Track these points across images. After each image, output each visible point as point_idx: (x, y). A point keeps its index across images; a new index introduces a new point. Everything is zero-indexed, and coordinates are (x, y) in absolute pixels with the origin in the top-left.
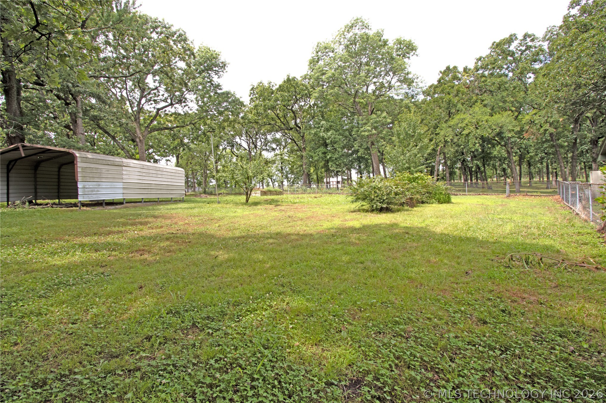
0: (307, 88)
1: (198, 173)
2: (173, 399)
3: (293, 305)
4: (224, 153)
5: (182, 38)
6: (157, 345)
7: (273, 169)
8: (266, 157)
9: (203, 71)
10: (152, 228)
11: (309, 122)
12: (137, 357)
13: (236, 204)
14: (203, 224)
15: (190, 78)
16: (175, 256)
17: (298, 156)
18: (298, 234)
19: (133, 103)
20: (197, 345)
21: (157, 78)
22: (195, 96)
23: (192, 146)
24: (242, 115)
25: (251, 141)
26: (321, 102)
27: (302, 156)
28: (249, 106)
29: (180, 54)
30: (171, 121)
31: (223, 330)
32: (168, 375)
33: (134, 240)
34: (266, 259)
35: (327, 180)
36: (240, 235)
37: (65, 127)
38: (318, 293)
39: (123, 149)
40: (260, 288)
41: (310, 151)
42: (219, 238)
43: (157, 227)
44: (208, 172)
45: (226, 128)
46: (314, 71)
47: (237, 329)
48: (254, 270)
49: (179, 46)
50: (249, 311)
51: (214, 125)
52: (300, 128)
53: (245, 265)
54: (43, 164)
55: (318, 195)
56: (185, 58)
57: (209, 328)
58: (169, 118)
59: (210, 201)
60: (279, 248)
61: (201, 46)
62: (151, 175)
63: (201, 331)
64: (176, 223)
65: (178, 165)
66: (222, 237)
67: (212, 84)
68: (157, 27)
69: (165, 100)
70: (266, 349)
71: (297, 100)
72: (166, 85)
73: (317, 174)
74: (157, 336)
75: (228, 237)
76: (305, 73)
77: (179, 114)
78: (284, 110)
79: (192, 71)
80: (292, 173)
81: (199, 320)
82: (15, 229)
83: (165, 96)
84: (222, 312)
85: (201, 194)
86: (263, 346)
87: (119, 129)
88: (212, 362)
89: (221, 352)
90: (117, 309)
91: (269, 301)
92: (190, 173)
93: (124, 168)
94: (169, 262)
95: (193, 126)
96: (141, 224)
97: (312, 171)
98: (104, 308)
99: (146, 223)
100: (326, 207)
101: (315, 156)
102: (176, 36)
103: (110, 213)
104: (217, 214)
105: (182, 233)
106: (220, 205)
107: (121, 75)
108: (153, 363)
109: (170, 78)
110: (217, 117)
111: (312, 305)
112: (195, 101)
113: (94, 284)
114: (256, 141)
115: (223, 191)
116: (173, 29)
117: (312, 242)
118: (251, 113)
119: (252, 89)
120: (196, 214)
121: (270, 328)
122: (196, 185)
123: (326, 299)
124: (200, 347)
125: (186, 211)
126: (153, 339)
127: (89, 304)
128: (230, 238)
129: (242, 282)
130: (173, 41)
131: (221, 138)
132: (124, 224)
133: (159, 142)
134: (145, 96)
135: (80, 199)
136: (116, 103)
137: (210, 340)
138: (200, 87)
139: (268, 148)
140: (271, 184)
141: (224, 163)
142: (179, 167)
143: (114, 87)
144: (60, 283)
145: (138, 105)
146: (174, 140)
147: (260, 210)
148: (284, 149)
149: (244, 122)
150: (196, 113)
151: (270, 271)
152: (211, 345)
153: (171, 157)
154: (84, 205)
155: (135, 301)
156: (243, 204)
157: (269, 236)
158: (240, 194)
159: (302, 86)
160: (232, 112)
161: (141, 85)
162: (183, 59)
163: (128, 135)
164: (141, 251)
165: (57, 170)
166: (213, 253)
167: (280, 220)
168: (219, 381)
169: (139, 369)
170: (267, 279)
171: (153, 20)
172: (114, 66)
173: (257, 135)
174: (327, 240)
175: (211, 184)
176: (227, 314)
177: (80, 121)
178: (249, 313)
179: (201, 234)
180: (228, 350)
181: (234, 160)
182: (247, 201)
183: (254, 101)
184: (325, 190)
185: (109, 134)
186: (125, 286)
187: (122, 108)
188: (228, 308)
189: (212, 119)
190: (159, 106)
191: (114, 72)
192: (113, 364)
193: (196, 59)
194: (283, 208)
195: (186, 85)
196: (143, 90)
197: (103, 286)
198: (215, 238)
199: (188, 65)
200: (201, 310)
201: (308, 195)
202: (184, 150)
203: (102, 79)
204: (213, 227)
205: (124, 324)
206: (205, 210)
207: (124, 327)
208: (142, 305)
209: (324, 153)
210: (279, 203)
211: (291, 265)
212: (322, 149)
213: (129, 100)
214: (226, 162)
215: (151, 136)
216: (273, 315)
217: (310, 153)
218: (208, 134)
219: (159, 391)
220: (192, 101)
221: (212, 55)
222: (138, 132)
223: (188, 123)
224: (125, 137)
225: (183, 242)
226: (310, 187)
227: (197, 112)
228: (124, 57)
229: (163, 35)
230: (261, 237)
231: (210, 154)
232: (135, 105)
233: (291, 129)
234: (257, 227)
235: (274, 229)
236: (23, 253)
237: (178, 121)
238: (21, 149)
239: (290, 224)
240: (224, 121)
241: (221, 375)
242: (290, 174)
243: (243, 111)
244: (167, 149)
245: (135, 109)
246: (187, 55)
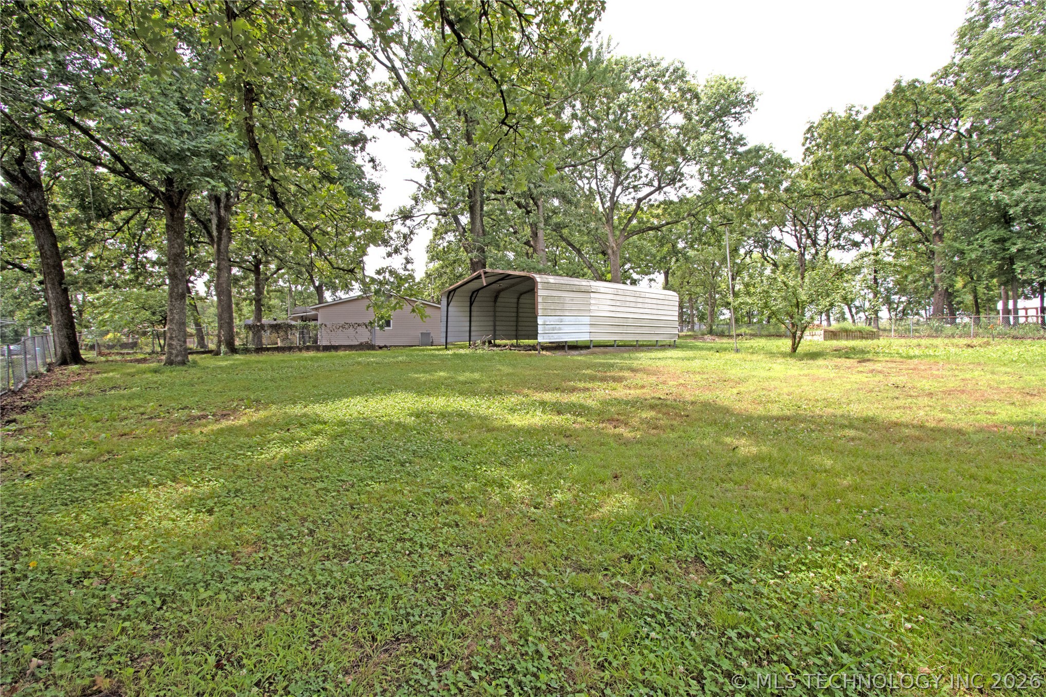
0: (950, 96)
1: (700, 299)
2: (667, 670)
3: (913, 580)
4: (748, 260)
5: (679, 75)
6: (640, 573)
7: (856, 285)
8: (837, 261)
9: (713, 120)
10: (630, 388)
11: (954, 172)
12: (613, 582)
13: (771, 354)
14: (709, 388)
15: (690, 138)
16: (665, 436)
17: (919, 254)
18: (922, 427)
19: (605, 197)
20: (704, 594)
21: (639, 150)
22: (698, 167)
23: (691, 253)
24: (785, 184)
25: (804, 232)
26: (993, 120)
27: (933, 252)
28: (802, 164)
29: (675, 102)
30: (658, 216)
31: (750, 583)
32: (658, 628)
33: (605, 403)
34: (839, 467)
35: (1005, 305)
36: (780, 413)
37: (525, 243)
38: (985, 570)
39: (590, 267)
40: (829, 525)
41: (955, 239)
42: (738, 414)
43: (636, 387)
44: (717, 296)
45: (754, 214)
46: (972, 51)
47: (778, 590)
48: (814, 486)
49: (673, 89)
50: (803, 564)
51: (730, 212)
52: (927, 190)
53: (794, 473)
54: (502, 294)
55: (975, 341)
56: (682, 106)
57: (725, 572)
58: (655, 212)
59: (720, 348)
60: (870, 451)
61: (709, 78)
62: (628, 304)
63: (710, 572)
64: (664, 383)
65: (667, 286)
66: (744, 413)
67: (729, 140)
68: (639, 70)
69: (650, 184)
70: (844, 651)
71: (922, 129)
72: (652, 158)
73: (975, 292)
74: (641, 559)
75: (756, 416)
76: (946, 62)
77: (671, 202)
78: (885, 158)
79: (693, 126)
80: (903, 291)
81: (707, 554)
82: (476, 376)
83: (649, 177)
84: (748, 550)
85: (703, 334)
86: (839, 644)
87: (586, 238)
88: (733, 634)
89: (747, 621)
90: (586, 501)
91: (851, 556)
92: (687, 298)
93: (592, 295)
94: (655, 445)
95: (693, 219)
96: (615, 379)
97: (959, 284)
98: (569, 496)
99: (619, 380)
100: (1003, 369)
101: (972, 250)
102: (668, 74)
103: (574, 361)
104: (734, 372)
105: (675, 400)
106: (739, 355)
107: (590, 158)
108: (636, 599)
109: (659, 146)
110: (737, 196)
111: (966, 594)
112: (697, 176)
113: (557, 459)
114: (816, 232)
115: (743, 330)
116: (664, 65)
117: (962, 449)
118: (806, 179)
119: (809, 130)
120: (698, 370)
121: (854, 612)
122: (696, 319)
123: (1011, 591)
124: (709, 601)
125: (680, 363)
126: (634, 562)
127: (552, 485)
128: (760, 418)
129: (787, 505)
130: (664, 83)
131: (742, 233)
132: (592, 379)
133: (640, 251)
134: (621, 183)
135: (541, 339)
136: (583, 201)
137: (728, 594)
138: (707, 150)
139: (842, 242)
140: (848, 315)
141: (747, 279)
142: (669, 289)
143: (581, 179)
144: (521, 450)
145: (612, 198)
146: (662, 246)
147: (822, 369)
148: (882, 241)
149: (791, 198)
150: (698, 196)
151: (851, 496)
152: (729, 605)
153: (656, 274)
154: (545, 348)
155: (608, 496)
156: (784, 355)
157: (846, 423)
158: (779, 336)
159: (935, 95)
160: (765, 182)
161: (615, 167)
162: (679, 109)
163: (597, 245)
164: (615, 421)
165: (515, 300)
166: (728, 440)
167: (871, 391)
168: (746, 674)
169: (615, 601)
170: (843, 509)
171: (635, 60)
172: (582, 147)
173: (817, 219)
174: (1010, 450)
175: (722, 317)
176: (757, 558)
177: (541, 234)
178: (804, 568)
179: (706, 405)
180: (763, 624)
181: (768, 272)
182: (794, 349)
183: (812, 153)
184: (1001, 328)
185: (573, 247)
186: (595, 470)
187: (591, 207)
188: (760, 546)
189: (726, 202)
190: (641, 195)
191: (582, 156)
192: (583, 580)
193: (702, 103)
194: (878, 366)
195: (683, 151)
196: (618, 174)
197: (568, 464)
198: (732, 414)
199: (688, 117)
200: (709, 535)
201: (946, 341)
202: (677, 260)
203: (567, 169)
204: (728, 395)
205: (595, 526)
206: (713, 363)
207: (595, 530)
208: (618, 504)
209: (1002, 240)
210: (870, 356)
211: (904, 491)
212: (996, 232)
213: (599, 193)
214: (751, 276)
215: (629, 244)
216: (860, 587)
217: (957, 245)
218: (719, 229)
219: (646, 647)
220: (691, 177)
221: (729, 87)
222: (611, 239)
223: (686, 214)
224: (594, 249)
225: (676, 414)
226: (953, 322)
227: (700, 194)
228: (594, 130)
229: (648, 80)
230: (826, 423)
231: (721, 264)
232: (608, 199)
233: (903, 196)
234: (817, 401)
235: (858, 409)
236: (484, 406)
237: (670, 214)
238: (483, 276)
239: (901, 402)
240: (749, 201)
241: (750, 666)
242: (896, 294)
243: (789, 177)
244: (650, 261)
245: (608, 204)
246: (686, 99)
